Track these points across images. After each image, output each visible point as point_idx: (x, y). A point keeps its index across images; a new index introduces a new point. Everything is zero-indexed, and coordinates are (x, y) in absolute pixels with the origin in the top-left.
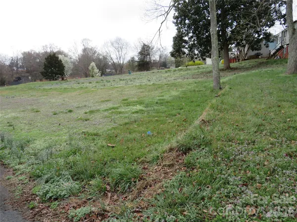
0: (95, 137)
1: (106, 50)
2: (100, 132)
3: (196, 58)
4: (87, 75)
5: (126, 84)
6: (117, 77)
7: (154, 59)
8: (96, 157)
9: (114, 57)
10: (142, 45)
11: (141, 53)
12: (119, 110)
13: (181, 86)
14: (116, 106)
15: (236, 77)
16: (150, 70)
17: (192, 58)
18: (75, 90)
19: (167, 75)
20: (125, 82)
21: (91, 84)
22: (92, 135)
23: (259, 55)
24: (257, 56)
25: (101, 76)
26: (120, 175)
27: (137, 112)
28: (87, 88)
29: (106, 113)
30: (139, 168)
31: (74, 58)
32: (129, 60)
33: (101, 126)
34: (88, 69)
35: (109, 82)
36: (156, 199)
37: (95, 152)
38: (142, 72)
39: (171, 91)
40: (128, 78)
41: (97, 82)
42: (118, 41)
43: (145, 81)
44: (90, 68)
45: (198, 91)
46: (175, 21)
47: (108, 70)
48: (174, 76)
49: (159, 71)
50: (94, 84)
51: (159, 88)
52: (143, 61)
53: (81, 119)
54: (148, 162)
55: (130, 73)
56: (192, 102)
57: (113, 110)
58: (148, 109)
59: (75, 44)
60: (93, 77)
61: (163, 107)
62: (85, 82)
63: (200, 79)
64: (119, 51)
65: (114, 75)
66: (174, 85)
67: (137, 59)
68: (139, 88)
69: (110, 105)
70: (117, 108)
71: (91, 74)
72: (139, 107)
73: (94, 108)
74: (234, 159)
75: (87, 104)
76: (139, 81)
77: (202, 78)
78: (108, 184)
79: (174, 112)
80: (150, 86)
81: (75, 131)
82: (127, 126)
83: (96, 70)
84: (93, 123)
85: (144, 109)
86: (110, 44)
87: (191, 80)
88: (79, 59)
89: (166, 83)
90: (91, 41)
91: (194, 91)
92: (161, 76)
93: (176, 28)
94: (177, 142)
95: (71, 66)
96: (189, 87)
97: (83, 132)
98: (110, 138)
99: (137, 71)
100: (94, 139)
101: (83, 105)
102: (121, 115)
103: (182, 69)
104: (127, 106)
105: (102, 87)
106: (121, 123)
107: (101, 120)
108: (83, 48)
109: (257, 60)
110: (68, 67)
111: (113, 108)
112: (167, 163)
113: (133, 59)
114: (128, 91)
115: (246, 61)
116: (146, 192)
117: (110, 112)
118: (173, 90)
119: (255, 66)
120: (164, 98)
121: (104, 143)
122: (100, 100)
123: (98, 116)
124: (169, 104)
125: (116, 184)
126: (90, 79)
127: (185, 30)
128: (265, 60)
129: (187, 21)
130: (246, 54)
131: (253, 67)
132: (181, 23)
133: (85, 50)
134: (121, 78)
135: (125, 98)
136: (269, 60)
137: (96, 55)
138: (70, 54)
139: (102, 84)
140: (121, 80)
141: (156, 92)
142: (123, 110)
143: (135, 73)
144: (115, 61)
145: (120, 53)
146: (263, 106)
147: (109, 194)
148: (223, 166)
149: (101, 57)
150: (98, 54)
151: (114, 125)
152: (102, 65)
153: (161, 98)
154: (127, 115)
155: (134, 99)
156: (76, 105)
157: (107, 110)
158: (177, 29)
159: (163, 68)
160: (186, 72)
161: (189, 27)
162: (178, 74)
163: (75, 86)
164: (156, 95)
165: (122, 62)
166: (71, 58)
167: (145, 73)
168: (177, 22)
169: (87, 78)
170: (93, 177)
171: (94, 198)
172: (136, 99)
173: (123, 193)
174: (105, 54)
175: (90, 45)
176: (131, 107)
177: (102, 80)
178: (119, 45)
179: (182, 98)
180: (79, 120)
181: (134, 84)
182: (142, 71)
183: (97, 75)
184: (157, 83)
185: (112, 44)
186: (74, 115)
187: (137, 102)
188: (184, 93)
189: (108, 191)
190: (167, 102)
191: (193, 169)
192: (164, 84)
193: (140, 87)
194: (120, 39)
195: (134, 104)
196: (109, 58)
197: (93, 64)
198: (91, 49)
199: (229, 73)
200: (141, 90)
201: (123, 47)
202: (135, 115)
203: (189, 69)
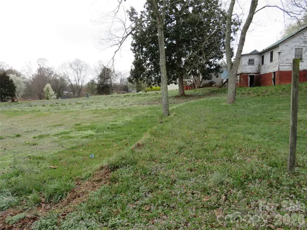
0: (40, 161)
1: (64, 71)
2: (46, 156)
3: (153, 85)
4: (41, 97)
5: (82, 108)
6: (73, 100)
7: (115, 83)
8: (37, 177)
9: (73, 78)
10: (103, 68)
11: (101, 76)
12: (70, 135)
13: (136, 112)
14: (67, 131)
15: (186, 104)
16: (110, 94)
17: (150, 84)
18: (25, 113)
19: (124, 99)
20: (80, 105)
21: (44, 107)
22: (37, 159)
23: (213, 84)
24: (211, 84)
25: (57, 98)
26: (55, 189)
27: (87, 137)
28: (39, 111)
29: (56, 138)
30: (73, 184)
31: (28, 78)
32: (89, 83)
33: (47, 151)
34: (43, 90)
35: (65, 105)
36: (80, 205)
37: (37, 173)
38: (100, 96)
39: (126, 116)
40: (85, 101)
41: (51, 106)
42: (77, 62)
43: (101, 106)
44: (45, 89)
45: (150, 117)
46: (133, 48)
47: (65, 92)
48: (132, 101)
49: (118, 95)
50: (48, 107)
51: (114, 113)
52: (103, 84)
53: (28, 144)
54: (82, 179)
55: (87, 96)
56: (141, 127)
57: (64, 135)
58: (98, 134)
59: (30, 63)
60: (48, 99)
61: (113, 132)
62: (38, 104)
63: (155, 105)
64: (77, 73)
65: (71, 98)
66: (129, 110)
67: (96, 81)
68: (94, 113)
69: (61, 130)
70: (68, 133)
71: (46, 95)
72: (90, 132)
73: (44, 132)
74: (150, 174)
75: (37, 128)
76: (95, 106)
77: (157, 104)
78: (44, 197)
79: (121, 137)
80: (106, 110)
81: (21, 155)
82: (73, 150)
83: (52, 92)
84: (41, 147)
85: (94, 133)
86: (68, 66)
87: (146, 106)
88: (33, 79)
89: (122, 108)
90: (48, 61)
91: (147, 116)
92: (119, 101)
93: (134, 54)
94: (108, 162)
95: (24, 86)
96: (143, 113)
97: (29, 156)
98: (54, 161)
99: (96, 94)
100: (38, 163)
101: (33, 129)
102: (71, 140)
103: (140, 95)
104: (79, 131)
105: (56, 111)
106: (69, 147)
107: (49, 145)
108: (38, 67)
109: (209, 88)
110: (20, 88)
111: (64, 133)
112: (97, 179)
113: (92, 82)
114: (83, 115)
115: (201, 89)
116: (74, 201)
117: (60, 136)
118: (127, 115)
119: (207, 94)
120: (118, 123)
121: (48, 166)
122: (52, 125)
123: (47, 141)
124: (120, 129)
125: (50, 196)
126: (45, 101)
127: (143, 57)
128: (216, 89)
129: (144, 49)
130: (201, 82)
131: (204, 95)
132: (138, 50)
133: (40, 70)
134: (78, 102)
135: (78, 123)
136: (220, 89)
137: (53, 76)
138: (23, 73)
139: (56, 107)
140: (77, 103)
141: (111, 117)
142: (74, 135)
143: (93, 97)
144: (74, 83)
145: (79, 75)
146: (193, 132)
147: (43, 205)
148: (140, 179)
149: (58, 78)
150: (54, 75)
151: (61, 149)
152: (59, 86)
153: (114, 123)
154: (76, 140)
155: (87, 124)
156: (25, 129)
157: (57, 135)
158: (135, 56)
159: (124, 92)
160: (144, 97)
161: (146, 54)
162: (136, 99)
163: (26, 108)
164: (110, 120)
165: (80, 84)
166: (24, 78)
167: (104, 96)
168: (134, 50)
169: (41, 100)
170: (31, 192)
171: (30, 208)
172: (89, 124)
173: (56, 204)
174: (62, 75)
175: (46, 65)
176: (83, 132)
177: (57, 103)
178: (78, 66)
179: (134, 123)
180: (26, 144)
181: (91, 108)
182: (102, 94)
183: (53, 97)
184: (113, 108)
185: (71, 66)
186: (21, 140)
187: (89, 127)
188: (137, 118)
189: (43, 203)
190: (118, 128)
191: (116, 182)
192: (120, 109)
193: (96, 111)
194: (79, 61)
195: (86, 129)
196: (67, 80)
197: (48, 85)
198: (47, 70)
199: (183, 101)
200: (96, 115)
201: (83, 69)
202: (84, 140)
203: (148, 95)
